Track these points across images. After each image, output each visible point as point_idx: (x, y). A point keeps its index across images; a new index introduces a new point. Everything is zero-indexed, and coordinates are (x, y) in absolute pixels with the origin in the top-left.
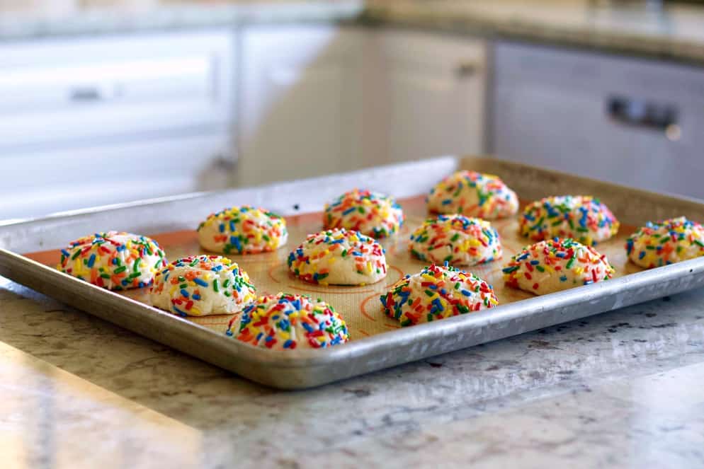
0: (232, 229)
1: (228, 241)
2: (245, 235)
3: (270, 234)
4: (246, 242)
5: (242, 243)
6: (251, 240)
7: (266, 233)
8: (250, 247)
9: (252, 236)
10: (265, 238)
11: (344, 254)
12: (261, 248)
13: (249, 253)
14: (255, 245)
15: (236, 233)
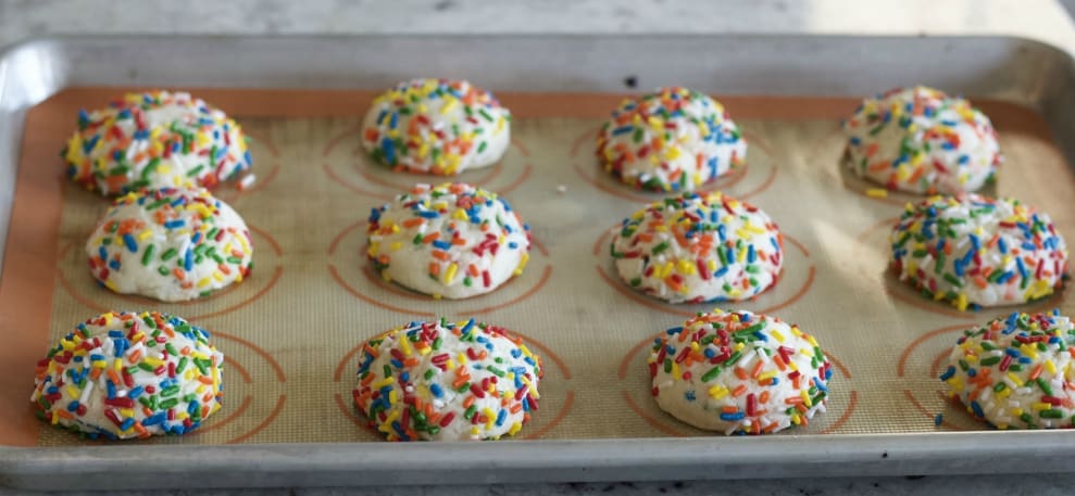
0: (392, 125)
1: (379, 144)
2: (406, 138)
3: (446, 149)
4: (405, 152)
5: (397, 152)
6: (412, 151)
7: (439, 144)
8: (409, 161)
9: (413, 145)
10: (435, 152)
11: (418, 240)
12: (425, 167)
13: (406, 169)
14: (418, 160)
15: (395, 133)
